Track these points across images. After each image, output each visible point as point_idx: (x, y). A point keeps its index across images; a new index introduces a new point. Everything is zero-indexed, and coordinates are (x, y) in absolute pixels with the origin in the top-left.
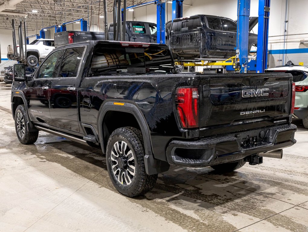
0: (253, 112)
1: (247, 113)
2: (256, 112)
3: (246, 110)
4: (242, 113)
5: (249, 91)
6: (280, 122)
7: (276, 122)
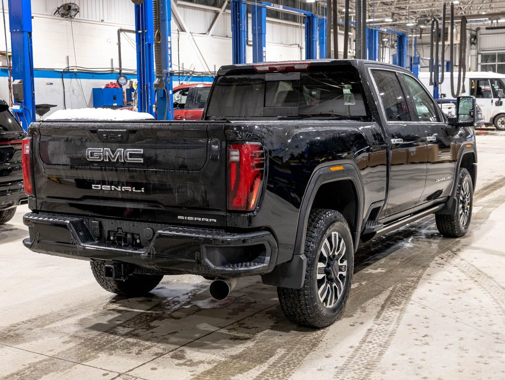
0: (118, 188)
1: (106, 188)
2: (123, 190)
3: (103, 183)
4: (95, 187)
5: (99, 150)
6: (195, 219)
7: (183, 218)
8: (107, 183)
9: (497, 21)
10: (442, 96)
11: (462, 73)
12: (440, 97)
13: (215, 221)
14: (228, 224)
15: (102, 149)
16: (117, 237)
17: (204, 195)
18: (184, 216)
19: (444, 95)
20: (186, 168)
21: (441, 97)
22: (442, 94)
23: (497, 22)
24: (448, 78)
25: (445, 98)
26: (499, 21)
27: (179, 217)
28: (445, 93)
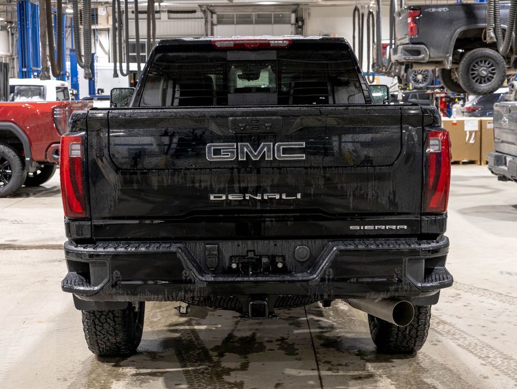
0: (257, 196)
1: (236, 197)
2: (265, 198)
3: (231, 190)
4: (215, 197)
5: (230, 146)
6: (376, 228)
7: (359, 228)
8: (237, 191)
9: (159, 3)
10: (100, 92)
11: (118, 64)
12: (96, 92)
13: (406, 227)
14: (422, 229)
15: (235, 144)
16: (242, 263)
17: (392, 196)
18: (360, 225)
19: (102, 91)
20: (372, 164)
21: (98, 93)
22: (99, 90)
23: (159, 5)
24: (111, 70)
25: (103, 94)
26: (161, 4)
27: (351, 227)
28: (102, 88)
